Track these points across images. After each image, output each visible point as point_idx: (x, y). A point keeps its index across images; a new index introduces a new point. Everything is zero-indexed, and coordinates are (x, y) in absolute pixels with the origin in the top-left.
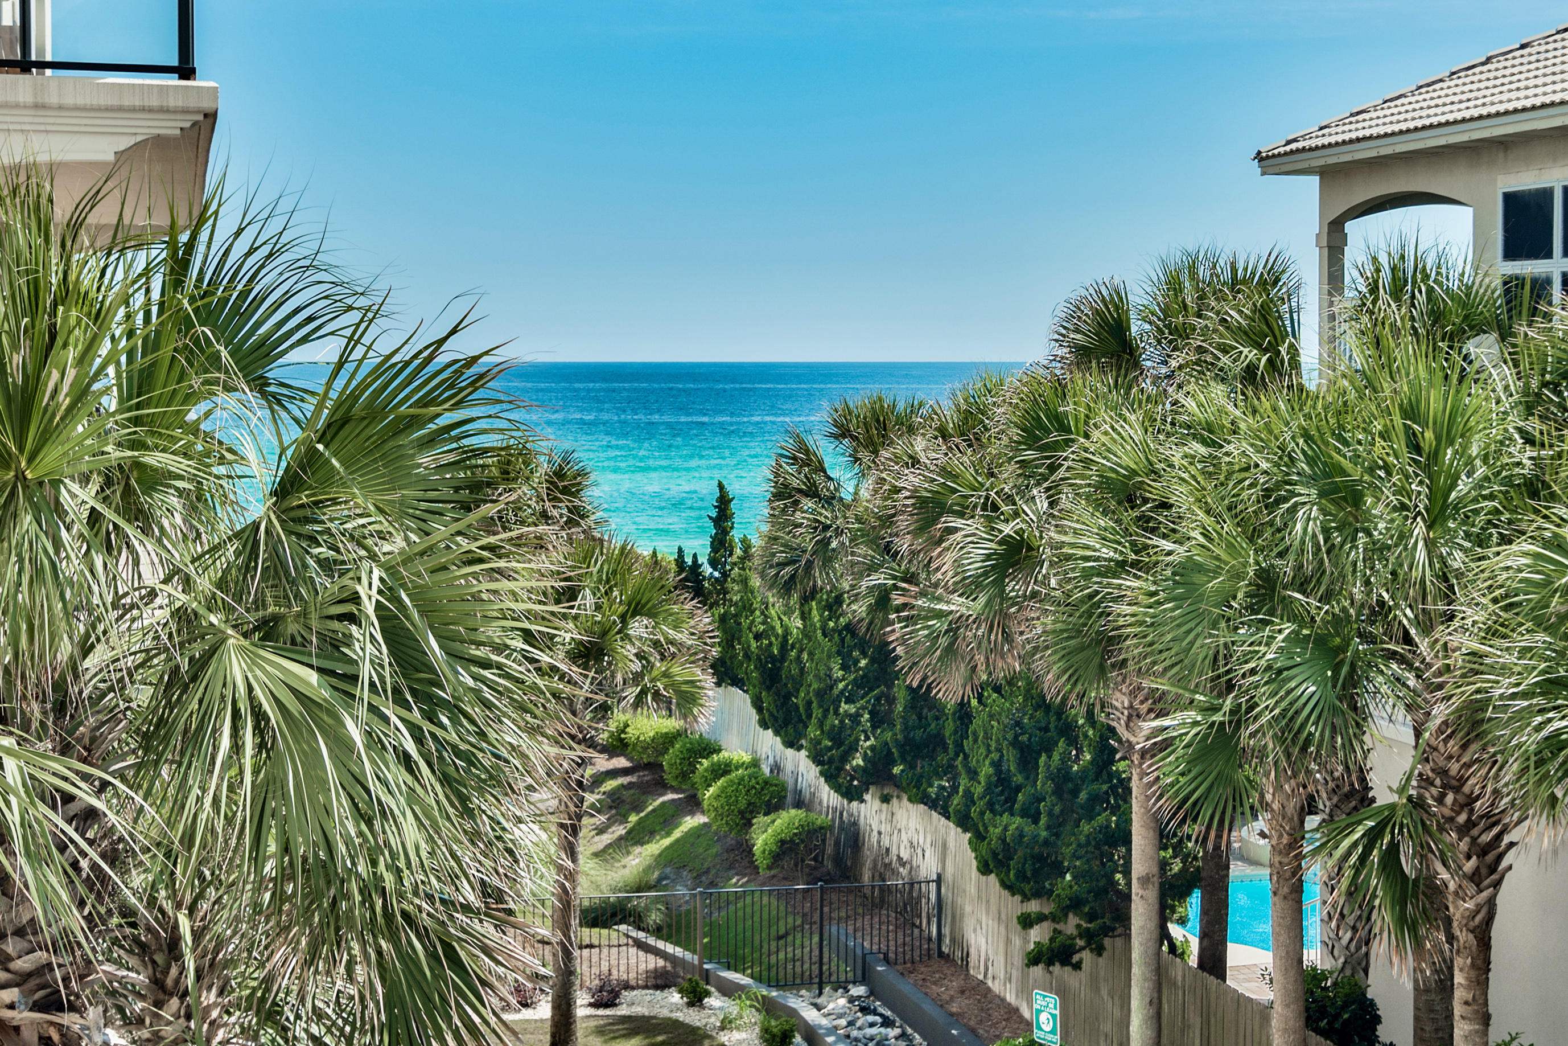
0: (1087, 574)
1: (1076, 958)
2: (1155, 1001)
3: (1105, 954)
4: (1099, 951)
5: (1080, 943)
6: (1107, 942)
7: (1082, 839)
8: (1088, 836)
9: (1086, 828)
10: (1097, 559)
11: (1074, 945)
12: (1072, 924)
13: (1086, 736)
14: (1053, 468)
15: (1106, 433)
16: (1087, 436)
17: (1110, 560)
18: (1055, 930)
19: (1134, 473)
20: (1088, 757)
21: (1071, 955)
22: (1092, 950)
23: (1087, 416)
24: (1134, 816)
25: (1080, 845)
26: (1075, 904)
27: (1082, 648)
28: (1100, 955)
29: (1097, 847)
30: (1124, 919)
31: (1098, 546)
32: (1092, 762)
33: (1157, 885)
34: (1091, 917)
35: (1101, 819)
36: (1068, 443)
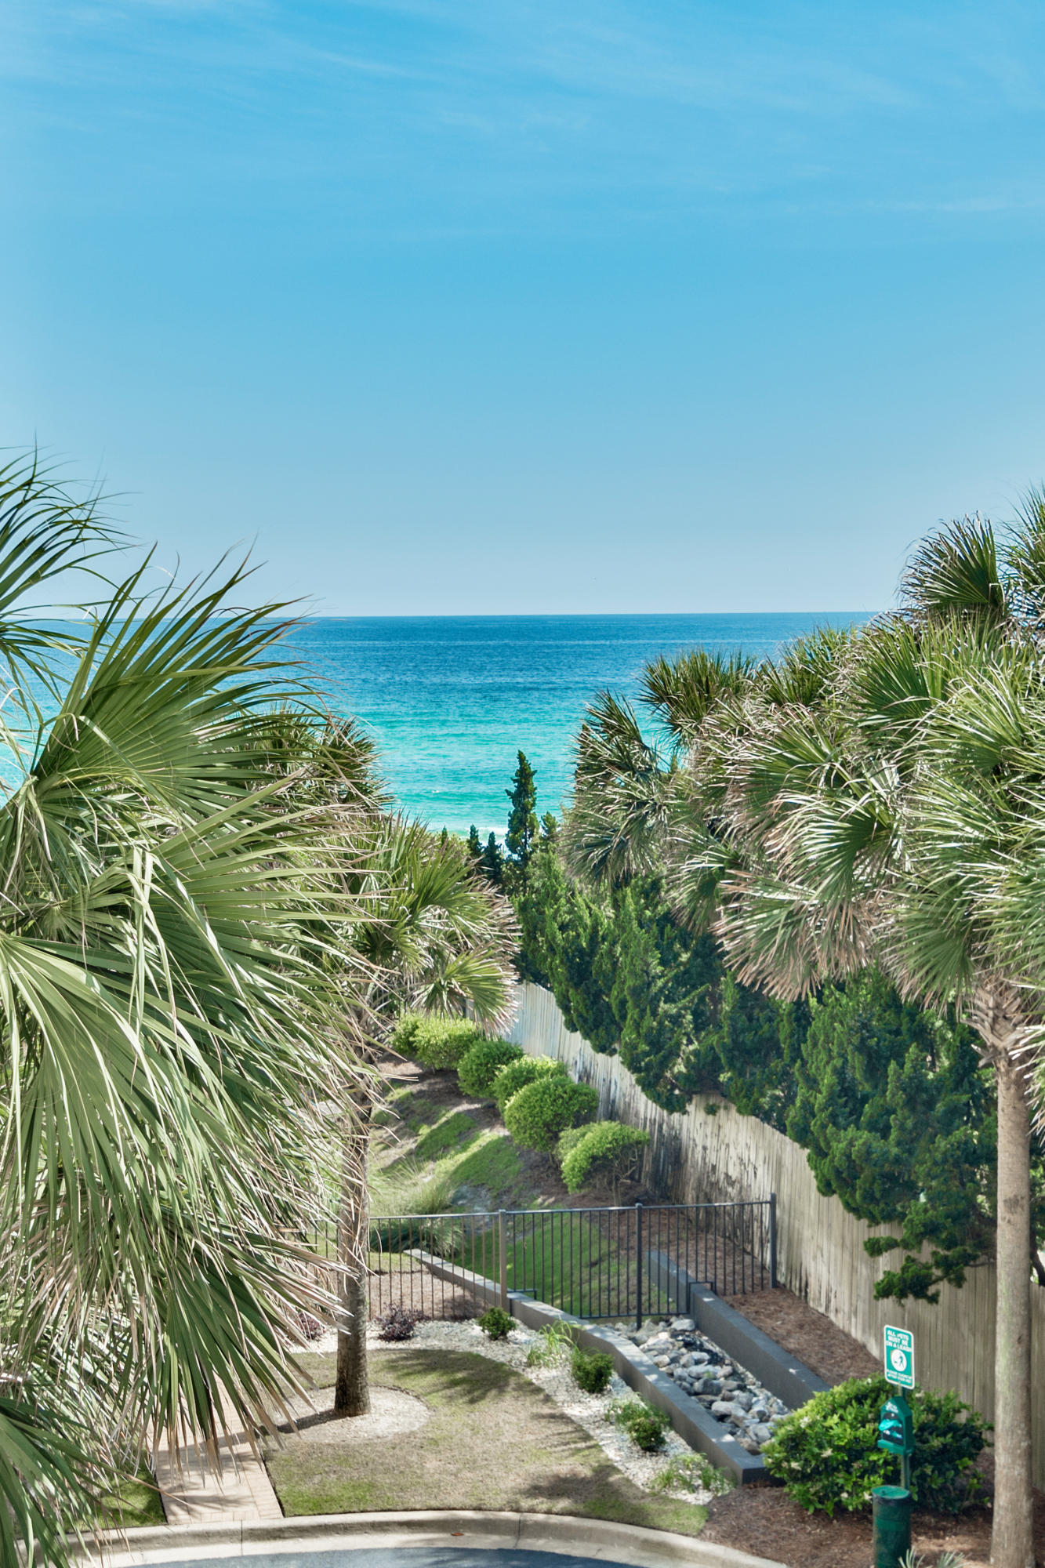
0: (948, 857)
1: (932, 1290)
2: (1025, 1338)
3: (965, 1285)
4: (959, 1281)
5: (937, 1272)
6: (968, 1272)
7: (939, 1156)
8: (944, 1153)
9: (942, 1143)
10: (958, 839)
11: (929, 1276)
12: (927, 1252)
13: (944, 1039)
14: (906, 735)
15: (969, 695)
16: (945, 698)
17: (977, 840)
18: (908, 1259)
19: (1001, 740)
20: (946, 1063)
21: (925, 1287)
22: (950, 1281)
23: (946, 674)
24: (1000, 1131)
25: (935, 1163)
26: (931, 1230)
27: (940, 941)
28: (960, 1286)
29: (956, 1164)
30: (987, 1246)
31: (960, 824)
32: (951, 1069)
33: (1026, 1208)
34: (950, 1244)
35: (958, 1134)
36: (927, 705)
